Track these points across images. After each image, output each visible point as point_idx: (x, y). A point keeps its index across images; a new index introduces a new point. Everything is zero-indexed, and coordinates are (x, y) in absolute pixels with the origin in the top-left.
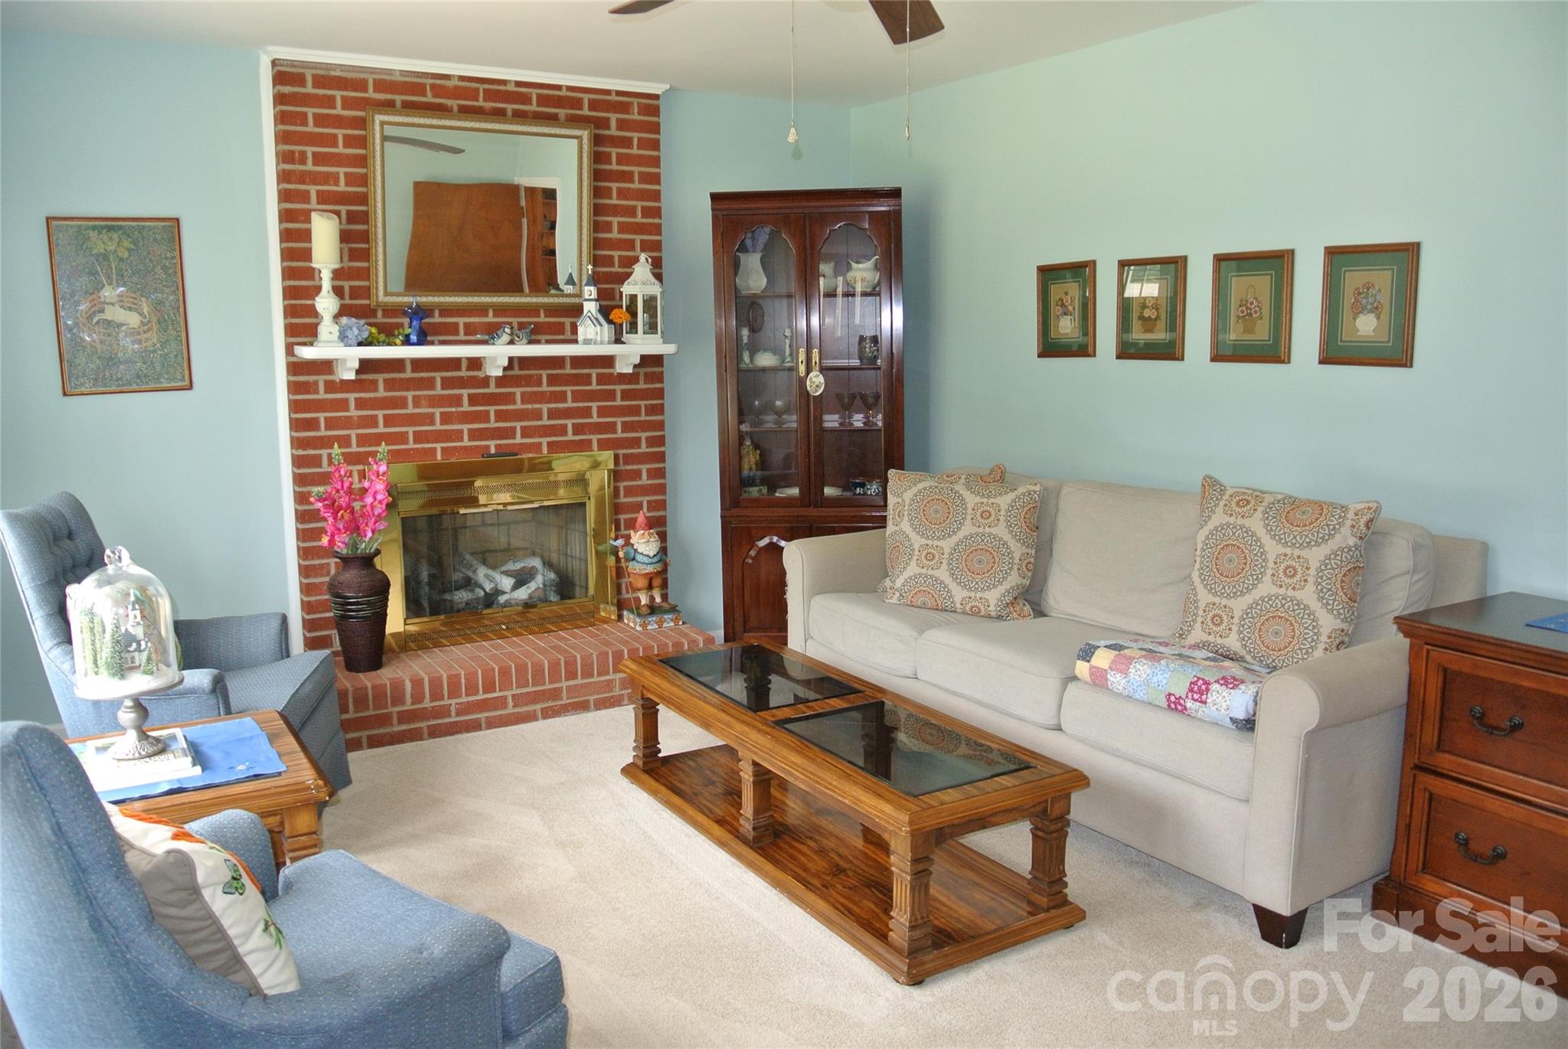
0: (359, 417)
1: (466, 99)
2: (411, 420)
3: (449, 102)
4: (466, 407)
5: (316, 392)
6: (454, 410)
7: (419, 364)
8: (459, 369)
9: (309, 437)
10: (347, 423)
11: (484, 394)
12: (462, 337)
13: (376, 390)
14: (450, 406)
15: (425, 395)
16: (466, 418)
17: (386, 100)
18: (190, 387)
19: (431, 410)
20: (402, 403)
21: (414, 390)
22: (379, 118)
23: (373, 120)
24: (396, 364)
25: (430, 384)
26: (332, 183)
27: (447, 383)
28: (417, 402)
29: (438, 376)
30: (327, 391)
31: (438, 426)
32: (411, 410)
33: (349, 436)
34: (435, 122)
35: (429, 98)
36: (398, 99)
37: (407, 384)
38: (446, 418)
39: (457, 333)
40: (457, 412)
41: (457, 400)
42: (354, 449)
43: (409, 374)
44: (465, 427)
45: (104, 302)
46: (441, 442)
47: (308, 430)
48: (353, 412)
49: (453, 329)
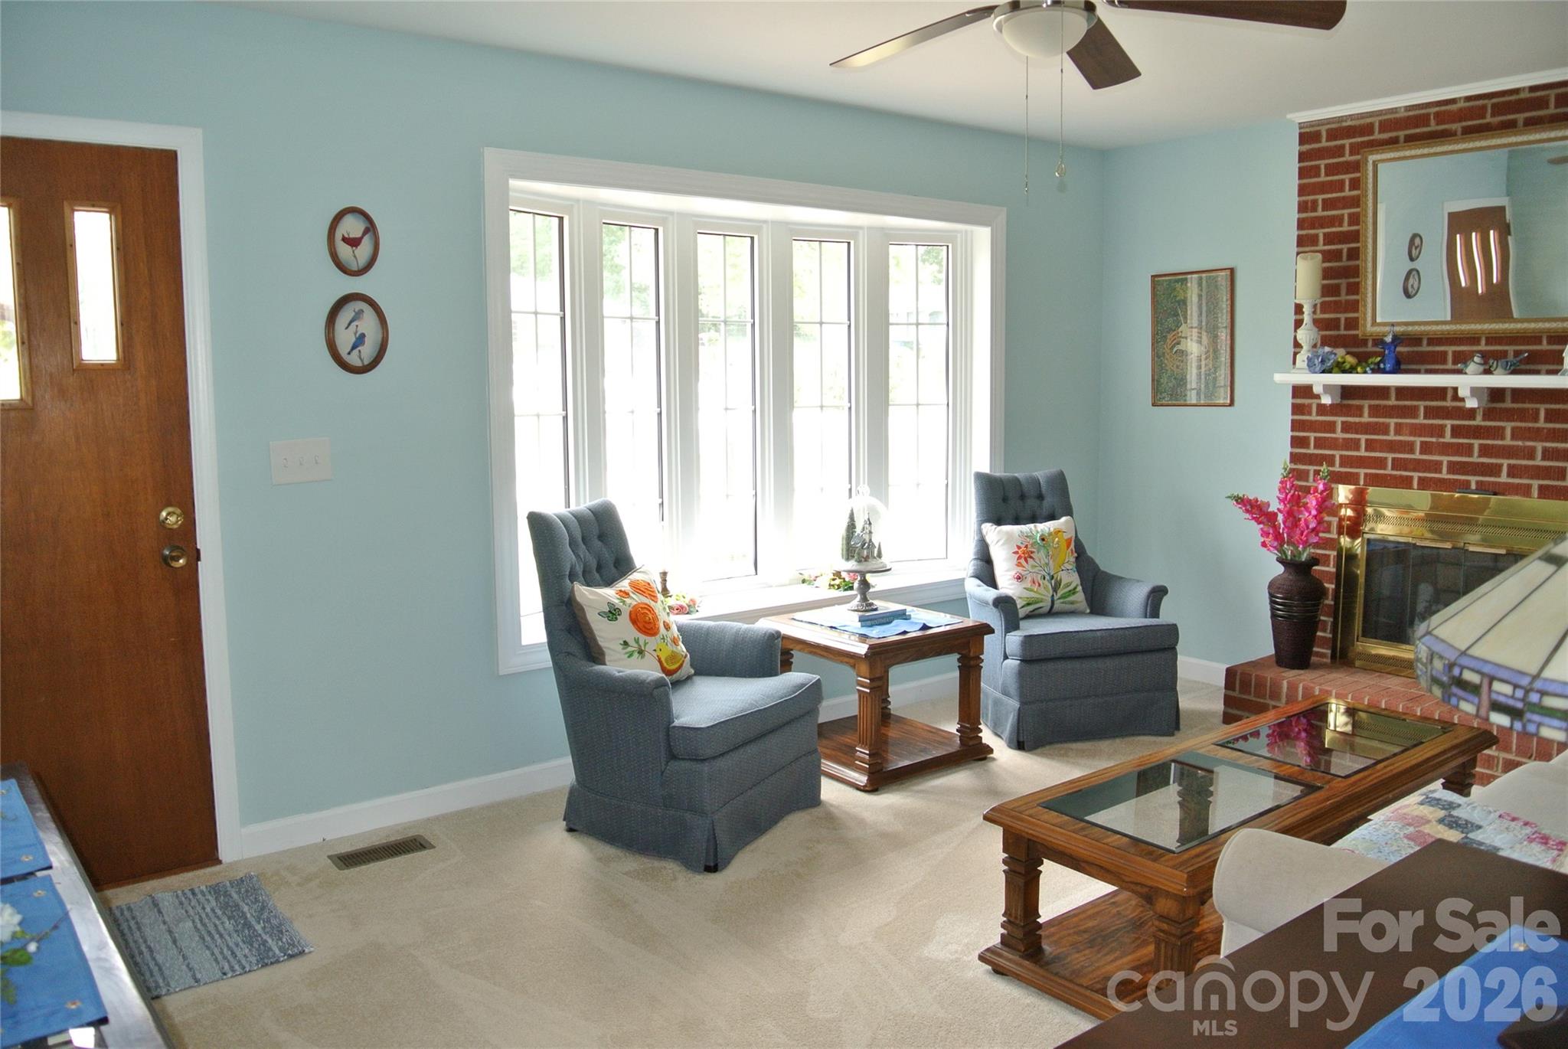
0: (1344, 439)
1: (1472, 119)
2: (1391, 447)
3: (1454, 126)
4: (1448, 438)
5: (1310, 414)
6: (1434, 440)
7: (1403, 392)
8: (1444, 399)
9: (1300, 453)
10: (1333, 444)
11: (1469, 426)
12: (1450, 366)
13: (1361, 416)
14: (1431, 437)
15: (1406, 424)
16: (1446, 449)
17: (1391, 138)
18: (1232, 404)
19: (1412, 439)
20: (1384, 429)
21: (1397, 418)
22: (1371, 158)
23: (1367, 161)
24: (1382, 392)
25: (1412, 412)
26: (1337, 224)
27: (1430, 413)
28: (1399, 429)
29: (1422, 405)
30: (1318, 414)
31: (1417, 456)
32: (1391, 437)
33: (1333, 456)
34: (1426, 151)
35: (1433, 127)
36: (1402, 134)
37: (1391, 412)
38: (1426, 448)
39: (1444, 362)
40: (1438, 444)
41: (1439, 431)
42: (1337, 468)
43: (1392, 402)
44: (1445, 459)
45: (1181, 337)
46: (1419, 471)
47: (1301, 448)
48: (1339, 434)
49: (1441, 358)
